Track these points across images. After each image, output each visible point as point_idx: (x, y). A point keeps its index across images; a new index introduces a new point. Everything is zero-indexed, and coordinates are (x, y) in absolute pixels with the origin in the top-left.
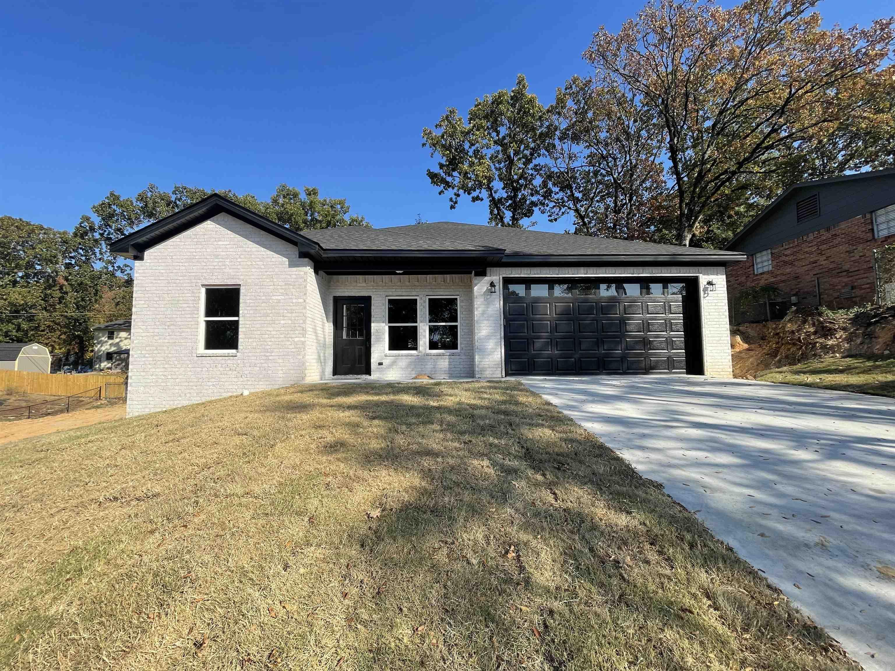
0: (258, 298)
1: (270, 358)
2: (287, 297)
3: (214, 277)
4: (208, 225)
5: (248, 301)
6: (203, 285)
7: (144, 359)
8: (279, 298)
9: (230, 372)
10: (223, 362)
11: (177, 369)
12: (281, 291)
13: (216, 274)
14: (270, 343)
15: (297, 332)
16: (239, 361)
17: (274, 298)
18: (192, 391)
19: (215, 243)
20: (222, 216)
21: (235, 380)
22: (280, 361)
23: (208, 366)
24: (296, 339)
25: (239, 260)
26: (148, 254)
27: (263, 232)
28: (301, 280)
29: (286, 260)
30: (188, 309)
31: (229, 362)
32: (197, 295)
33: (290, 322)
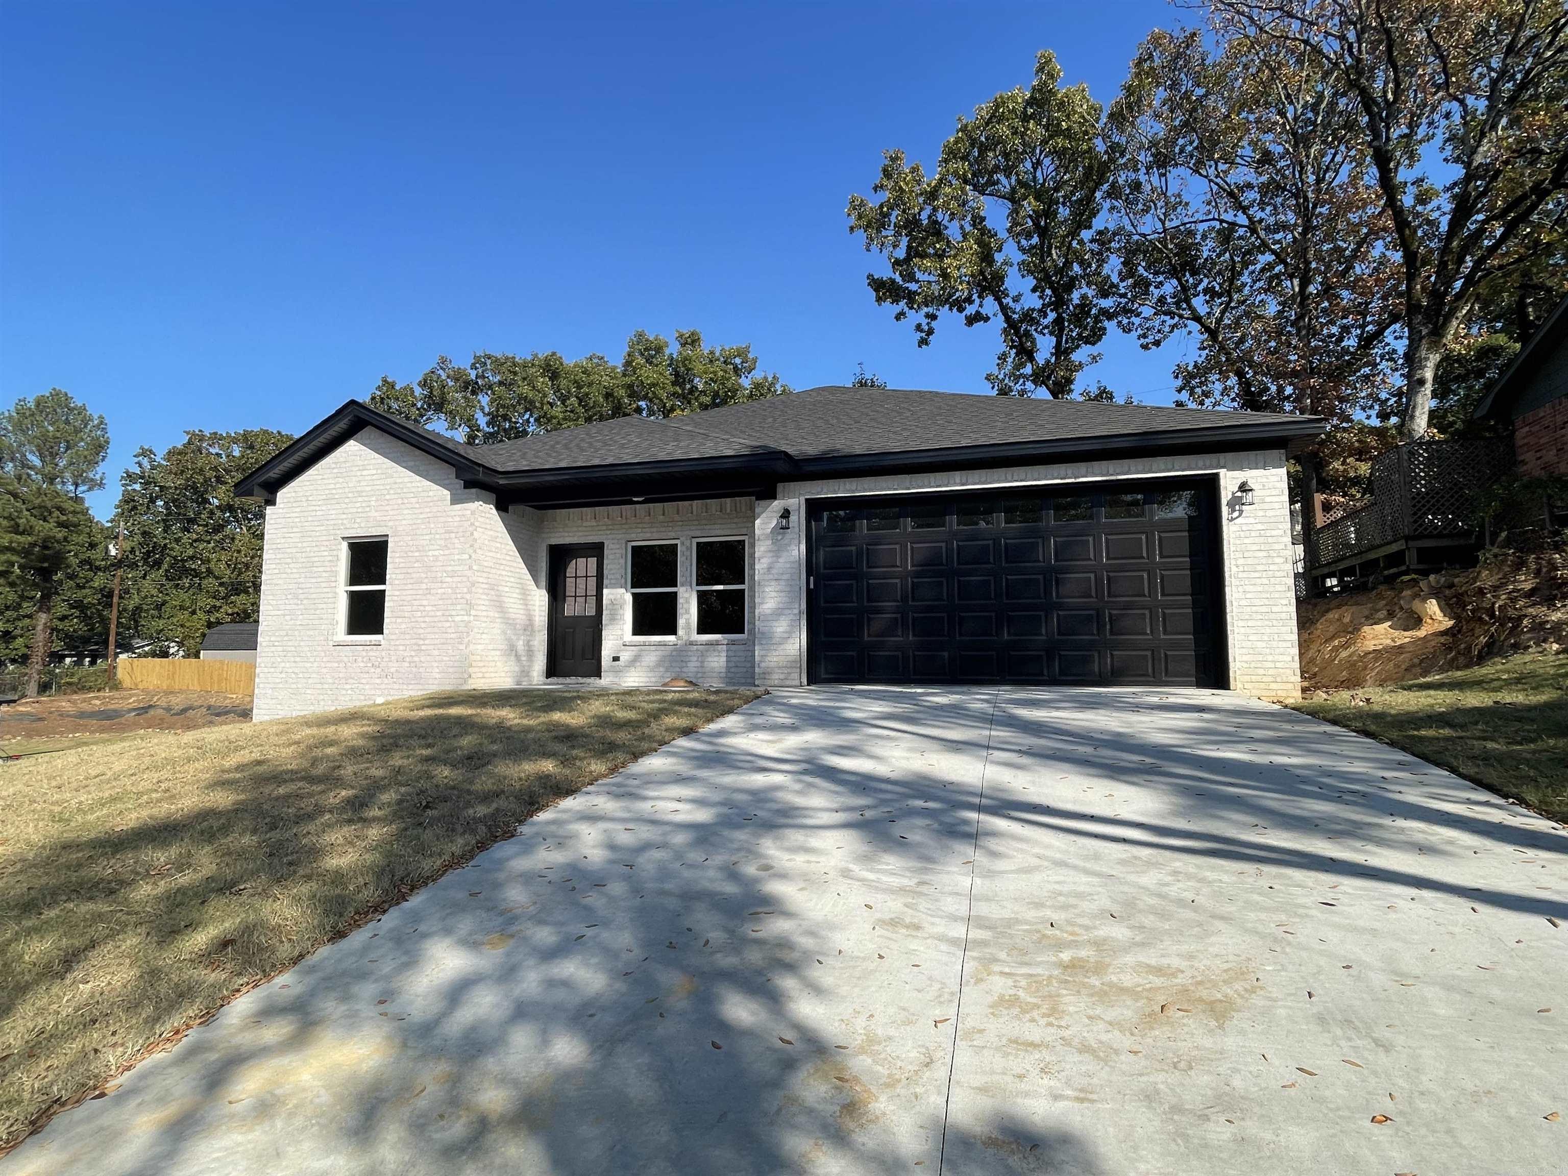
0: (410, 554)
1: (423, 647)
2: (447, 552)
3: (356, 525)
4: (352, 446)
5: (397, 560)
6: (343, 538)
7: (273, 649)
8: (436, 553)
9: (373, 670)
10: (364, 654)
11: (309, 665)
12: (439, 542)
13: (358, 520)
14: (423, 625)
15: (459, 607)
16: (383, 654)
17: (430, 553)
18: (326, 697)
19: (359, 473)
20: (367, 431)
21: (378, 681)
22: (436, 652)
23: (346, 659)
24: (458, 619)
25: (388, 497)
26: (283, 495)
27: (418, 452)
28: (467, 524)
29: (447, 493)
30: (324, 574)
31: (371, 654)
32: (335, 553)
33: (450, 591)
